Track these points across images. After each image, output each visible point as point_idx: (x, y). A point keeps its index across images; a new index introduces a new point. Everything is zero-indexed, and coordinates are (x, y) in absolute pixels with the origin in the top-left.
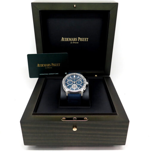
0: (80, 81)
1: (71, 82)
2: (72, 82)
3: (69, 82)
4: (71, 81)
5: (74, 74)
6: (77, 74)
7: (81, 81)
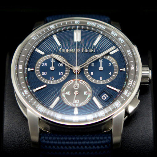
0: (106, 62)
1: (58, 69)
2: (63, 69)
3: (47, 69)
4: (57, 62)
5: (77, 21)
6: (91, 22)
7: (113, 61)
